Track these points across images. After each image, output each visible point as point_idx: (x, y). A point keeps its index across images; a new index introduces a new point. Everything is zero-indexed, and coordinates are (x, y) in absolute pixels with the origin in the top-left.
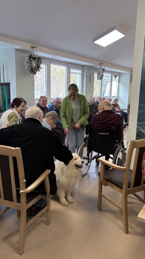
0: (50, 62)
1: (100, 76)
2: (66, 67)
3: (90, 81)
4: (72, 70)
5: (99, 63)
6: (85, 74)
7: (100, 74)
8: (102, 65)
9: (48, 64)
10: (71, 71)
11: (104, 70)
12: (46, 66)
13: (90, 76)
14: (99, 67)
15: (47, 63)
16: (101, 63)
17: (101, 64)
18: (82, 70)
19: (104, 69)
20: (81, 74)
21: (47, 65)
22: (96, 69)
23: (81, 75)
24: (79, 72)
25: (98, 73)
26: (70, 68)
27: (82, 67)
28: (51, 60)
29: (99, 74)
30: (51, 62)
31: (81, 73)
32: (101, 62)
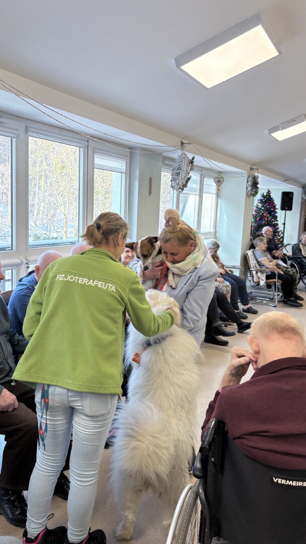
0: (27, 130)
1: (181, 182)
2: (82, 150)
3: (150, 193)
4: (99, 160)
5: (178, 141)
6: (137, 174)
7: (183, 175)
8: (187, 147)
9: (19, 135)
10: (95, 162)
11: (192, 162)
12: (14, 140)
13: (151, 180)
14: (176, 155)
15: (18, 133)
16: (184, 141)
17: (182, 143)
18: (129, 159)
19: (193, 158)
20: (126, 173)
21: (17, 138)
22: (167, 160)
23: (124, 175)
24: (120, 167)
25: (173, 170)
26: (93, 154)
27: (129, 152)
28: (29, 124)
29: (178, 174)
30: (30, 129)
31: (124, 167)
32: (185, 138)
